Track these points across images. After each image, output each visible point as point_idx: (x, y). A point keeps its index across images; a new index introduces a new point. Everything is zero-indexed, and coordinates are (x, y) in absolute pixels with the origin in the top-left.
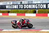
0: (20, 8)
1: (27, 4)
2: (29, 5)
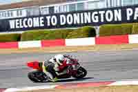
0: (49, 25)
1: (68, 13)
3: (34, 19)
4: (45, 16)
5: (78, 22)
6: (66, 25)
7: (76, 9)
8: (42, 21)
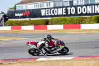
0: (69, 13)
1: (84, 6)
3: (59, 9)
7: (89, 3)
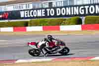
2: (67, 8)
3: (38, 11)
4: (46, 9)
5: (70, 14)
6: (61, 16)
7: (68, 5)
8: (43, 13)
